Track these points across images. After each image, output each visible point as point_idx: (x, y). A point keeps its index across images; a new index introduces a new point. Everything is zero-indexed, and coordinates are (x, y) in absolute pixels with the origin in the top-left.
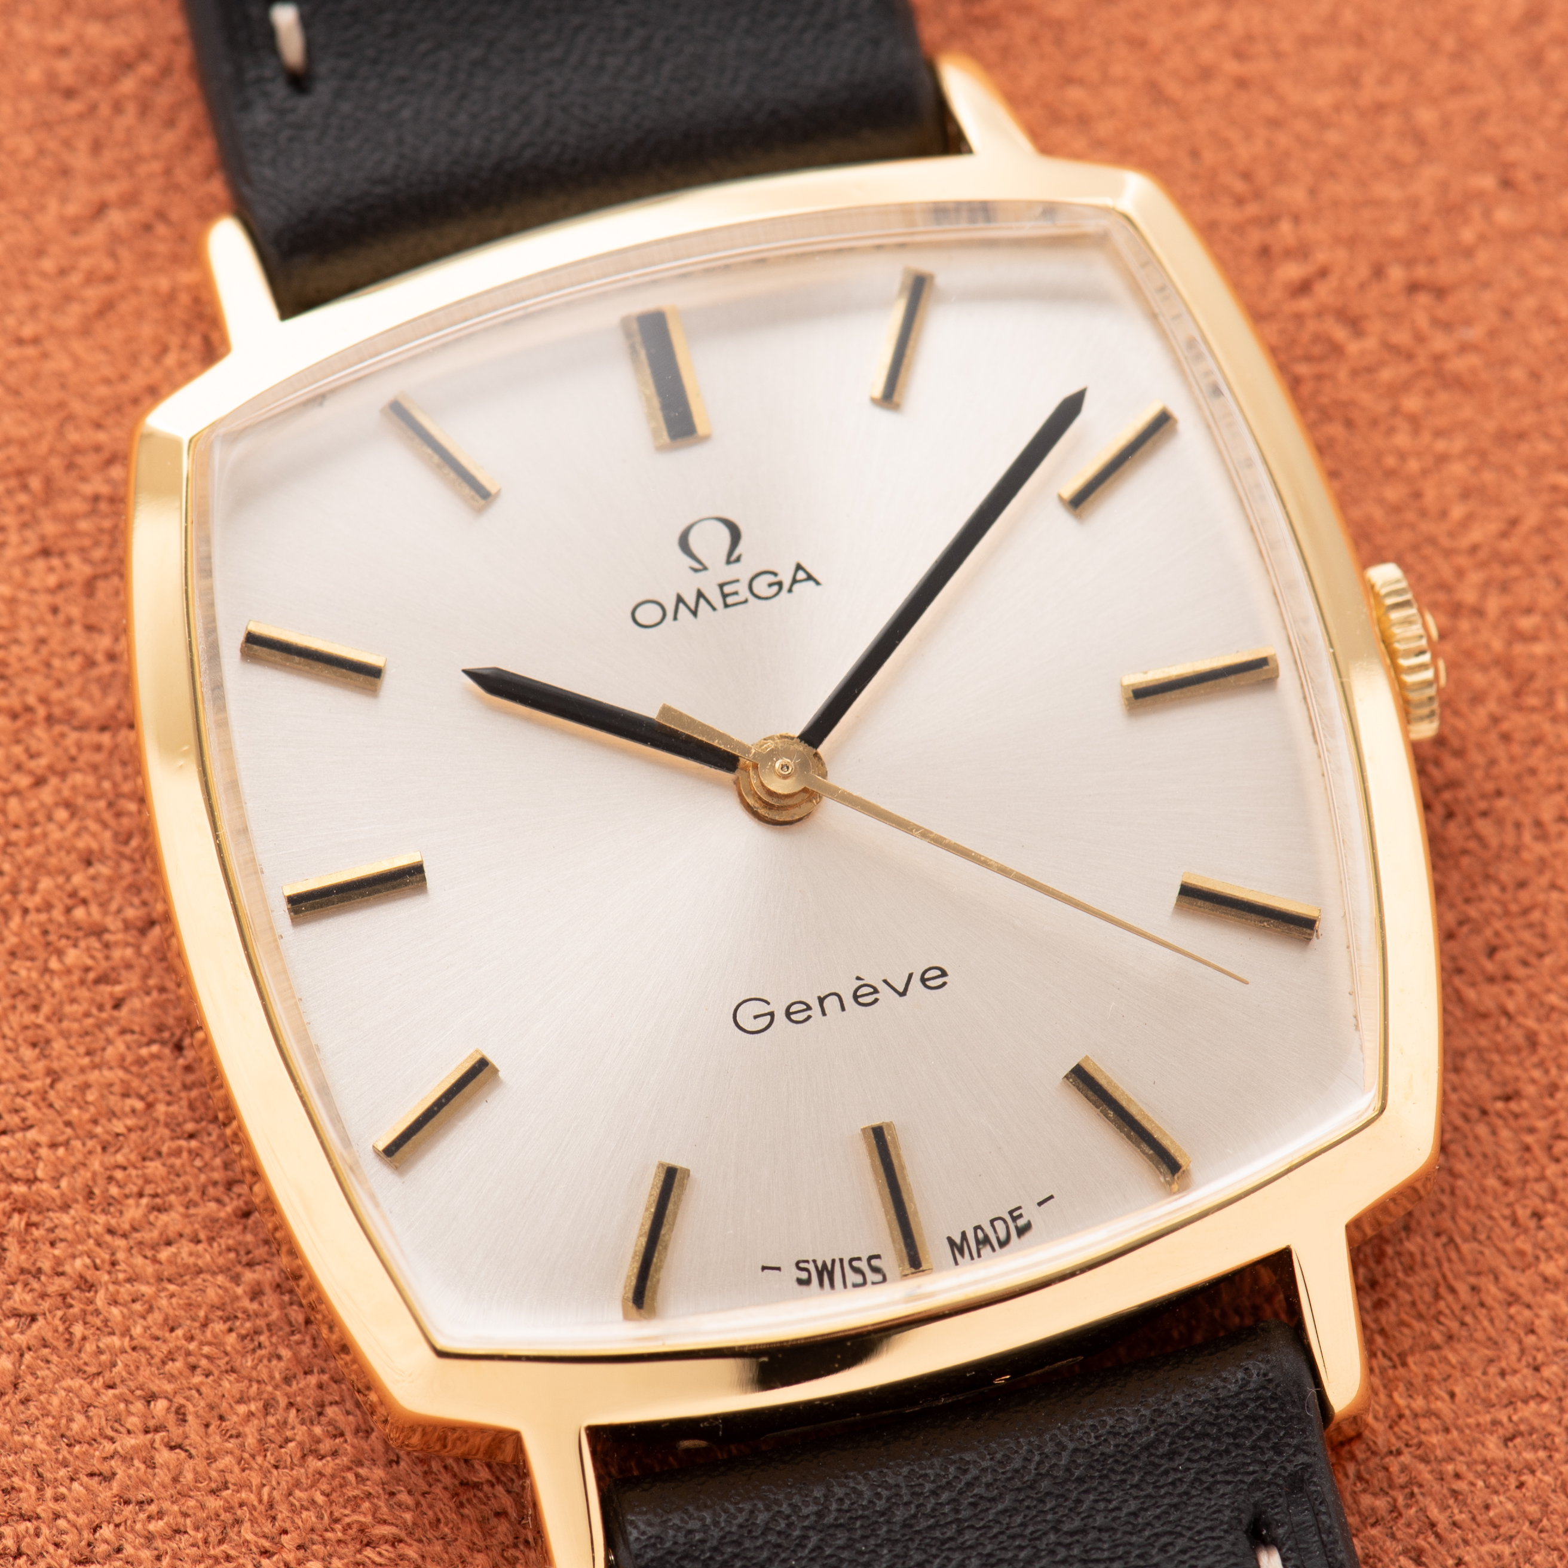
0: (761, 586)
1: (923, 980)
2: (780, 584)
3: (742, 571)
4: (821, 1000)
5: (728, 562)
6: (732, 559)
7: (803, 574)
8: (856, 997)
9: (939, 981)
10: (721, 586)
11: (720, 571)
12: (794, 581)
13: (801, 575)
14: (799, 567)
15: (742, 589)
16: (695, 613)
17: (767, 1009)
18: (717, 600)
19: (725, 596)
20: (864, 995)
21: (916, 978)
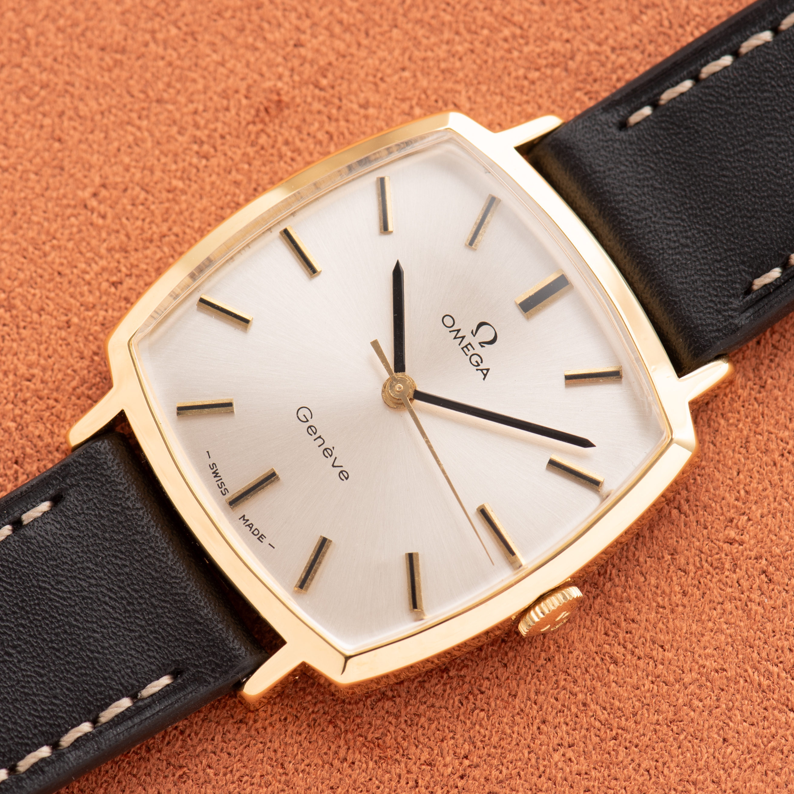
0: (475, 359)
1: (341, 472)
2: (478, 365)
4: (320, 437)
5: (480, 343)
6: (482, 344)
7: (485, 373)
8: (326, 449)
9: (343, 478)
10: (470, 344)
11: (475, 341)
12: (481, 370)
13: (485, 371)
14: (488, 370)
15: (472, 352)
16: (455, 338)
17: (309, 418)
19: (466, 347)
20: (327, 452)
21: (341, 469)
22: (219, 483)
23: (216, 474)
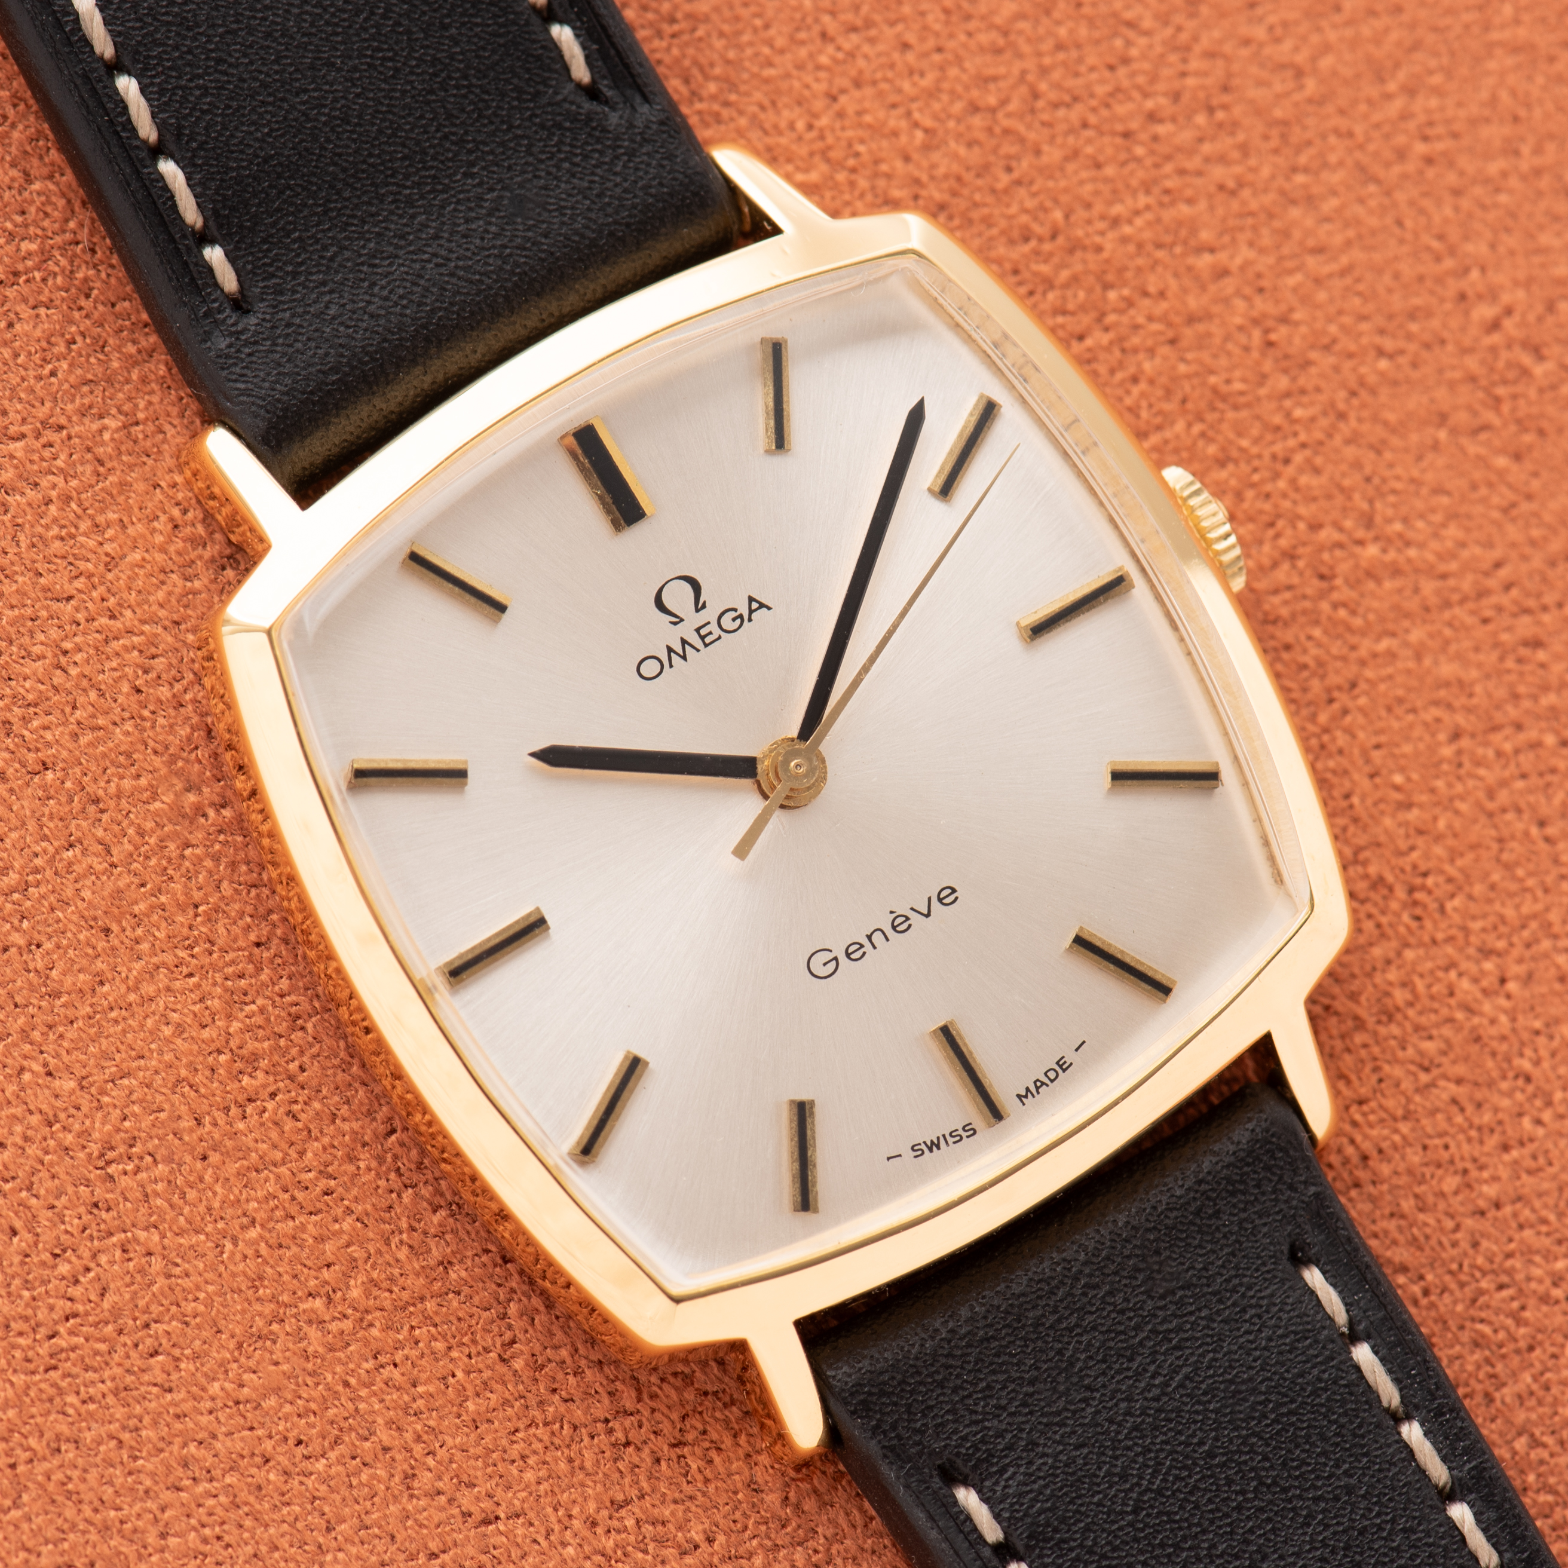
0: (727, 622)
1: (940, 900)
2: (741, 616)
3: (710, 614)
4: (869, 937)
5: (697, 610)
6: (699, 607)
7: (756, 605)
8: (894, 928)
9: (951, 898)
10: (698, 630)
11: (693, 620)
12: (751, 612)
13: (755, 605)
14: (751, 599)
15: (713, 627)
16: (684, 658)
17: (831, 956)
18: (698, 643)
19: (703, 638)
20: (900, 924)
21: (934, 900)
22: (950, 1140)
23: (933, 1146)
